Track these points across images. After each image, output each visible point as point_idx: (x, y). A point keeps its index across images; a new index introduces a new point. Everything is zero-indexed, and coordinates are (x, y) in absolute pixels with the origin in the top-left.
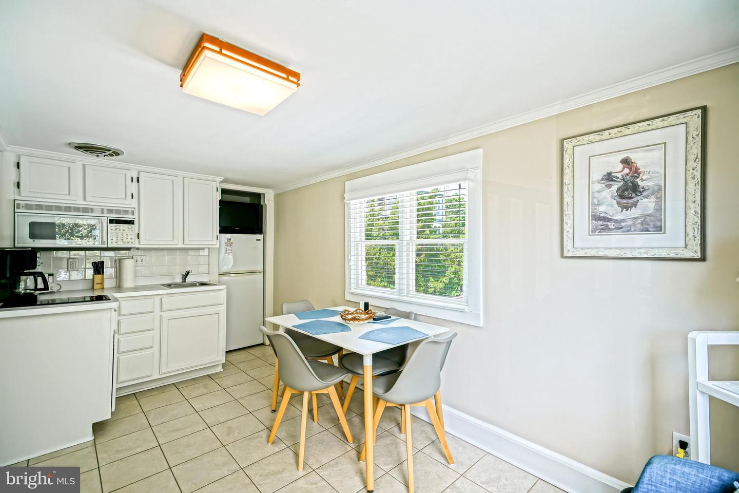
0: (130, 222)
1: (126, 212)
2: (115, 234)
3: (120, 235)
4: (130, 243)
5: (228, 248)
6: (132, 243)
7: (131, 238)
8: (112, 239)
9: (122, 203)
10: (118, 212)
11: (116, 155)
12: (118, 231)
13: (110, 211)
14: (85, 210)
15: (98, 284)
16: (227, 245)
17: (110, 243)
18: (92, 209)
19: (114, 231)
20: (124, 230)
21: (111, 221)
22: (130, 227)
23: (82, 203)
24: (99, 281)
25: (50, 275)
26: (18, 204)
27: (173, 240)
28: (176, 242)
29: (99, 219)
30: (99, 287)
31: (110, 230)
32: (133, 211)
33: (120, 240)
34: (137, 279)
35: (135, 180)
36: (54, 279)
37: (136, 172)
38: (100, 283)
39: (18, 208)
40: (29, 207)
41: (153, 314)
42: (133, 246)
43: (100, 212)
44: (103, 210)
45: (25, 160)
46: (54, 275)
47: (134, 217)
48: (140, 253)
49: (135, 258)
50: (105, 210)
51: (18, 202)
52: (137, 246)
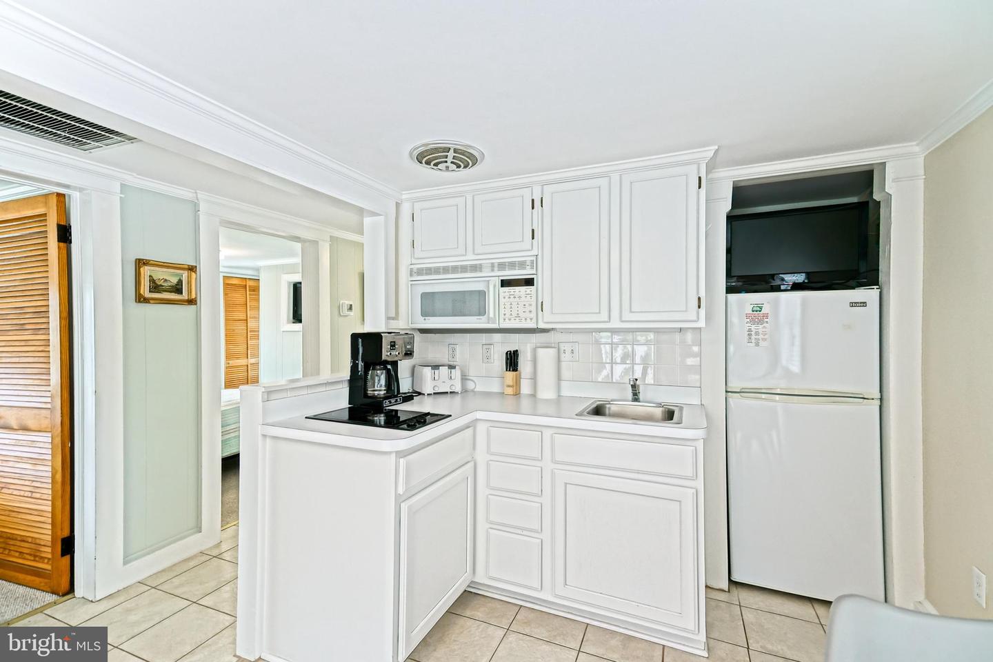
0: (529, 282)
1: (522, 265)
2: (508, 306)
3: (514, 306)
4: (529, 320)
5: (753, 327)
6: (531, 319)
7: (530, 311)
8: (505, 315)
9: (518, 251)
10: (512, 265)
12: (512, 299)
13: (502, 266)
14: (474, 268)
15: (509, 386)
16: (753, 321)
17: (501, 320)
18: (480, 265)
19: (507, 299)
20: (520, 297)
21: (504, 283)
22: (528, 292)
23: (470, 259)
24: (511, 383)
25: (451, 367)
26: (411, 270)
27: (599, 313)
28: (604, 316)
29: (488, 281)
30: (510, 391)
31: (503, 299)
32: (532, 262)
33: (514, 314)
34: (563, 384)
35: (537, 203)
36: (456, 373)
37: (540, 188)
38: (512, 386)
39: (411, 275)
40: (420, 272)
41: (539, 464)
42: (532, 325)
43: (490, 269)
44: (493, 265)
45: (418, 206)
46: (457, 367)
47: (534, 272)
48: (571, 337)
49: (562, 347)
50: (496, 265)
51: (412, 266)
52: (542, 326)
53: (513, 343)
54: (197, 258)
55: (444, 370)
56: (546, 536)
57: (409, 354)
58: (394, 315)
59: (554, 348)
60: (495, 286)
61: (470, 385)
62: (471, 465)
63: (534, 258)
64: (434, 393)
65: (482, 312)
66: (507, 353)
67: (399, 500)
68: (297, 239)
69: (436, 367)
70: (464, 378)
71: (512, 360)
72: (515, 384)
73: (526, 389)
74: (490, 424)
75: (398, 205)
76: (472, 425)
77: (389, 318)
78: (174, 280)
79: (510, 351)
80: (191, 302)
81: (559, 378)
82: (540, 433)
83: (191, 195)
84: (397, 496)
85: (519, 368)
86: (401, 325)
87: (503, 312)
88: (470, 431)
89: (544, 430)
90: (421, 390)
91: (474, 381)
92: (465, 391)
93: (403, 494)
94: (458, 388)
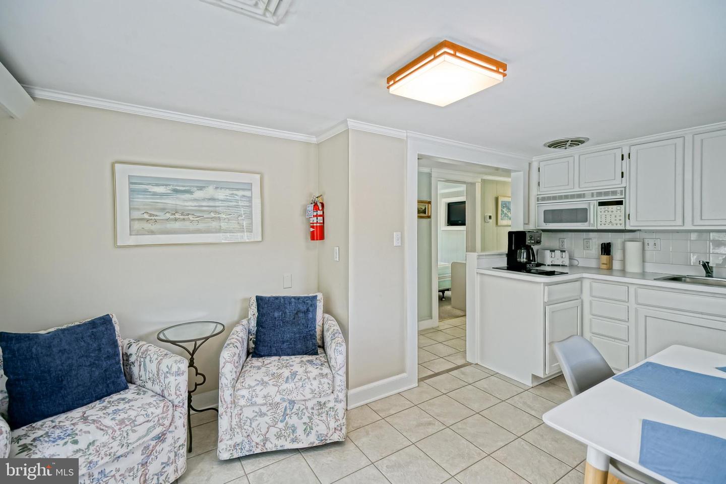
0: (620, 203)
1: (614, 193)
2: (603, 217)
3: (608, 217)
4: (619, 225)
6: (621, 224)
7: (620, 220)
9: (611, 184)
10: (606, 194)
11: (582, 143)
12: (606, 213)
13: (599, 194)
14: (579, 196)
15: (604, 264)
17: (599, 225)
18: (584, 194)
19: (603, 213)
20: (612, 212)
21: (602, 204)
22: (619, 208)
23: (577, 190)
24: (605, 262)
25: (563, 251)
26: (538, 198)
27: (675, 220)
28: (679, 222)
29: (589, 203)
30: (604, 267)
31: (600, 213)
32: (622, 191)
33: (608, 222)
34: (647, 264)
35: (626, 157)
36: (566, 255)
37: (628, 148)
38: (606, 264)
39: (538, 201)
40: (543, 199)
41: (626, 304)
42: (622, 228)
43: (591, 196)
44: (593, 193)
45: (542, 164)
46: (566, 252)
47: (623, 197)
48: (654, 236)
49: (646, 241)
50: (595, 194)
51: (538, 196)
52: (628, 228)
53: (607, 238)
54: (430, 197)
55: (558, 253)
56: (632, 343)
57: (538, 242)
58: (527, 222)
59: (640, 241)
60: (594, 205)
61: (575, 263)
62: (580, 300)
63: (623, 189)
64: (552, 265)
65: (585, 220)
66: (602, 244)
67: (546, 304)
68: (464, 183)
69: (552, 251)
70: (571, 258)
71: (606, 249)
72: (608, 263)
73: (617, 265)
74: (592, 280)
75: (530, 164)
76: (580, 280)
77: (525, 224)
78: (424, 208)
79: (605, 243)
80: (429, 217)
81: (644, 261)
82: (627, 287)
83: (429, 170)
84: (544, 303)
85: (611, 253)
86: (531, 227)
87: (600, 220)
88: (578, 283)
89: (630, 286)
90: (544, 262)
91: (578, 261)
92: (571, 266)
93: (548, 301)
94: (567, 263)
